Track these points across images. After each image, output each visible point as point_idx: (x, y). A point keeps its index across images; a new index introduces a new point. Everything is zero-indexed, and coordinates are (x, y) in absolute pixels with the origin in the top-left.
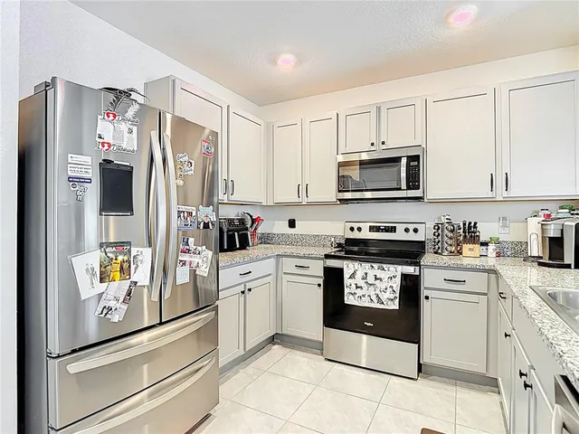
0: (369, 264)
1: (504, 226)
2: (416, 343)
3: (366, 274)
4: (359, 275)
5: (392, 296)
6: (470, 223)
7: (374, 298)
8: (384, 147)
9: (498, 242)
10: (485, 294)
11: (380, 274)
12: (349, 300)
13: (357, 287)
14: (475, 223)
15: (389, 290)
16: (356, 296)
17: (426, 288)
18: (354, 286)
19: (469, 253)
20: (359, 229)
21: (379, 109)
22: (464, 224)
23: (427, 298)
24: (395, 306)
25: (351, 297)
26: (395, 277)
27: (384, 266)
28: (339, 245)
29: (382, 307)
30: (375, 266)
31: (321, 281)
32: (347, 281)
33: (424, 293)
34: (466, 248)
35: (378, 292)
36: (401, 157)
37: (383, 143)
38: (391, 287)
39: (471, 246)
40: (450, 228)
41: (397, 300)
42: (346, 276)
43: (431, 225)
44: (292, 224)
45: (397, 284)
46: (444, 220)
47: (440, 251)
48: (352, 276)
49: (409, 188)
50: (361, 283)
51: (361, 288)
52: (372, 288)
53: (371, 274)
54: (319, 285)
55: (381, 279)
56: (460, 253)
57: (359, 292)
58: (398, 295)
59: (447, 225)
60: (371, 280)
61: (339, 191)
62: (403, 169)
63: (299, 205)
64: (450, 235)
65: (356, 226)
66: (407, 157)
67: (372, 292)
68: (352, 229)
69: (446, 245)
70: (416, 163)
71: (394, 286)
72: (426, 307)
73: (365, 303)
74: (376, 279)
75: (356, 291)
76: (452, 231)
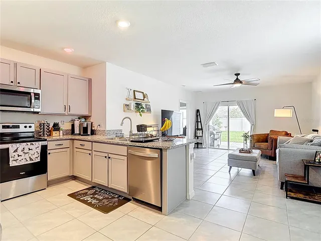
0: (25, 143)
3: (24, 148)
4: (20, 149)
5: (37, 156)
7: (28, 159)
11: (31, 147)
12: (12, 164)
13: (19, 156)
14: (58, 123)
15: (36, 153)
17: (49, 150)
18: (16, 156)
19: (56, 135)
21: (15, 65)
23: (49, 154)
24: (38, 160)
25: (14, 162)
26: (38, 147)
27: (33, 143)
29: (33, 162)
30: (29, 144)
32: (11, 154)
33: (48, 152)
34: (54, 132)
35: (30, 155)
36: (31, 93)
37: (19, 83)
41: (39, 157)
42: (11, 152)
46: (44, 122)
48: (16, 151)
50: (21, 153)
51: (21, 156)
52: (27, 154)
53: (27, 148)
55: (32, 149)
57: (20, 158)
58: (40, 155)
59: (46, 124)
60: (26, 151)
64: (48, 129)
66: (34, 93)
67: (27, 156)
70: (38, 97)
71: (38, 151)
73: (23, 163)
74: (29, 150)
75: (18, 158)
76: (48, 126)
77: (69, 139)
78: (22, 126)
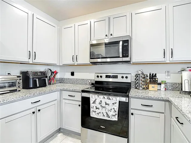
0: (102, 96)
1: (168, 75)
2: (126, 138)
3: (101, 101)
4: (98, 102)
5: (114, 114)
6: (153, 74)
7: (105, 114)
8: (112, 37)
9: (165, 83)
10: (163, 113)
11: (108, 101)
12: (93, 115)
13: (97, 108)
14: (156, 74)
15: (113, 110)
16: (96, 113)
17: (132, 109)
18: (95, 108)
19: (152, 89)
20: (101, 77)
21: (109, 18)
22: (150, 75)
23: (132, 114)
24: (115, 119)
25: (94, 113)
26: (115, 103)
27: (110, 97)
28: (92, 84)
29: (109, 119)
30: (106, 97)
31: (80, 103)
32: (92, 105)
33: (131, 111)
34: (151, 86)
35: (107, 111)
36: (120, 41)
37: (111, 35)
38: (114, 109)
39: (153, 85)
40: (143, 76)
41: (117, 116)
42: (91, 102)
43: (133, 75)
44: (73, 74)
45: (116, 107)
46: (140, 73)
47: (138, 87)
48: (94, 102)
49: (123, 56)
50: (99, 106)
51: (98, 108)
52: (104, 109)
53: (104, 101)
54: (79, 105)
55: (108, 104)
56: (148, 88)
57: (98, 111)
58: (117, 113)
59: (141, 75)
60: (103, 104)
61: (91, 58)
62: (121, 47)
63: (73, 65)
64: (143, 80)
65: (99, 75)
66: (123, 41)
67: (104, 111)
68: (98, 77)
69: (141, 85)
70: (127, 44)
71: (115, 108)
72: (132, 118)
73: (100, 117)
74: (106, 104)
75: (96, 110)
76: (144, 78)
77: (163, 100)
78: (120, 76)
